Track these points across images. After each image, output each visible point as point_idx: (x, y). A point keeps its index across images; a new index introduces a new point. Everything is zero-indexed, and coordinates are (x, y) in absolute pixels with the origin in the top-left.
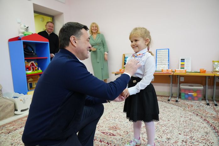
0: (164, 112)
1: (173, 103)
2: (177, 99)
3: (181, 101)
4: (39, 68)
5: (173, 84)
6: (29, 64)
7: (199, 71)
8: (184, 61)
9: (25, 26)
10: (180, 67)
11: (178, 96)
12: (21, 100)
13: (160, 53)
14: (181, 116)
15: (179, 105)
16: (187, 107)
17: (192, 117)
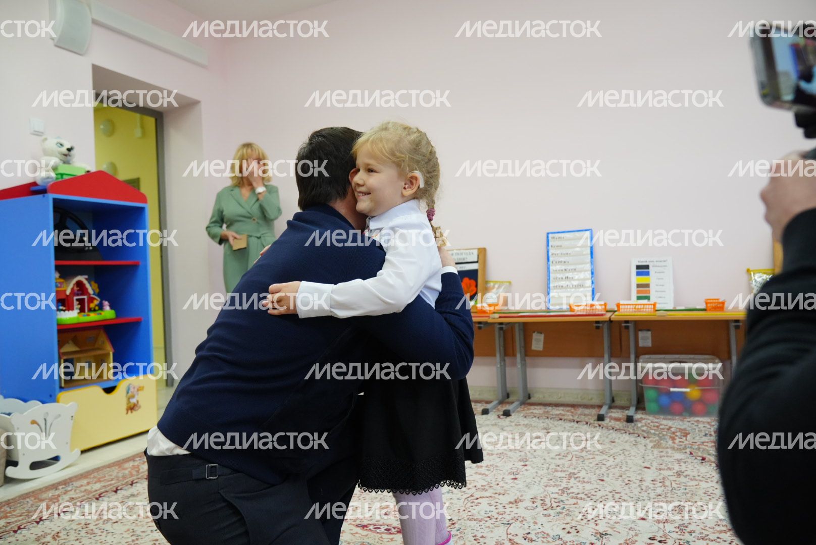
1: (618, 425)
2: (631, 412)
3: (645, 420)
4: (106, 303)
5: (613, 360)
6: (69, 287)
7: (703, 306)
8: (648, 274)
9: (61, 145)
10: (634, 295)
11: (634, 401)
12: (34, 422)
13: (559, 246)
14: (646, 464)
15: (640, 432)
16: (667, 438)
17: (683, 469)
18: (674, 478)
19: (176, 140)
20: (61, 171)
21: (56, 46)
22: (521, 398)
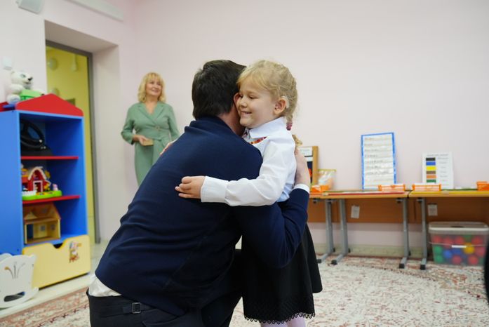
0: (391, 292)
1: (414, 271)
2: (423, 262)
3: (433, 268)
4: (55, 186)
5: (410, 226)
6: (30, 174)
7: (475, 187)
8: (434, 164)
9: (24, 76)
10: (425, 179)
11: (425, 254)
12: (7, 268)
13: (370, 145)
14: (436, 300)
15: (431, 277)
16: (451, 281)
17: (464, 303)
18: (458, 310)
19: (101, 72)
20: (24, 94)
21: (20, 7)
22: (344, 252)
